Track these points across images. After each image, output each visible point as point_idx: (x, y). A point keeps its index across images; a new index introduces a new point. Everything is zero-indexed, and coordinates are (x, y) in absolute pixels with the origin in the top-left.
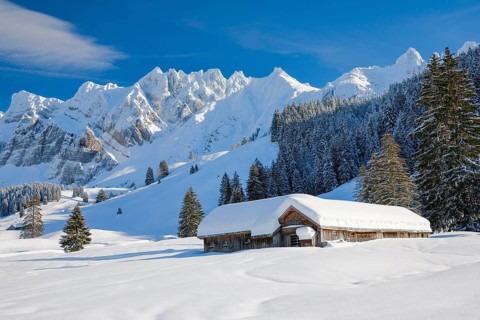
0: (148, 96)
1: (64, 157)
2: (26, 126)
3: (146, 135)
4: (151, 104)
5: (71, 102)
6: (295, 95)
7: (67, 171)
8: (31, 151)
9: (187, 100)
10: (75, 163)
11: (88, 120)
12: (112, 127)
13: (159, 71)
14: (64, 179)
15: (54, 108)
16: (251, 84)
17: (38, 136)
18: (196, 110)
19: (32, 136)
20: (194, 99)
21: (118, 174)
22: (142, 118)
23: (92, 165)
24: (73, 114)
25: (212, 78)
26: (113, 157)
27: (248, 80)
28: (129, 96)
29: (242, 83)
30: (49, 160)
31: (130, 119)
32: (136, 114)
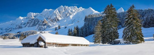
0: (59, 11)
1: (39, 25)
2: (30, 19)
3: (58, 20)
4: (60, 13)
5: (41, 14)
6: (94, 13)
7: (40, 28)
8: (31, 24)
9: (68, 12)
10: (41, 26)
11: (45, 17)
12: (50, 18)
13: (62, 6)
14: (39, 29)
15: (37, 15)
16: (84, 10)
17: (33, 21)
18: (70, 15)
19: (32, 21)
20: (70, 12)
21: (52, 28)
22: (57, 16)
23: (46, 27)
24: (41, 16)
25: (75, 8)
26: (50, 25)
27: (83, 9)
28: (55, 12)
29: (82, 9)
30: (35, 26)
31: (55, 16)
32: (56, 15)
